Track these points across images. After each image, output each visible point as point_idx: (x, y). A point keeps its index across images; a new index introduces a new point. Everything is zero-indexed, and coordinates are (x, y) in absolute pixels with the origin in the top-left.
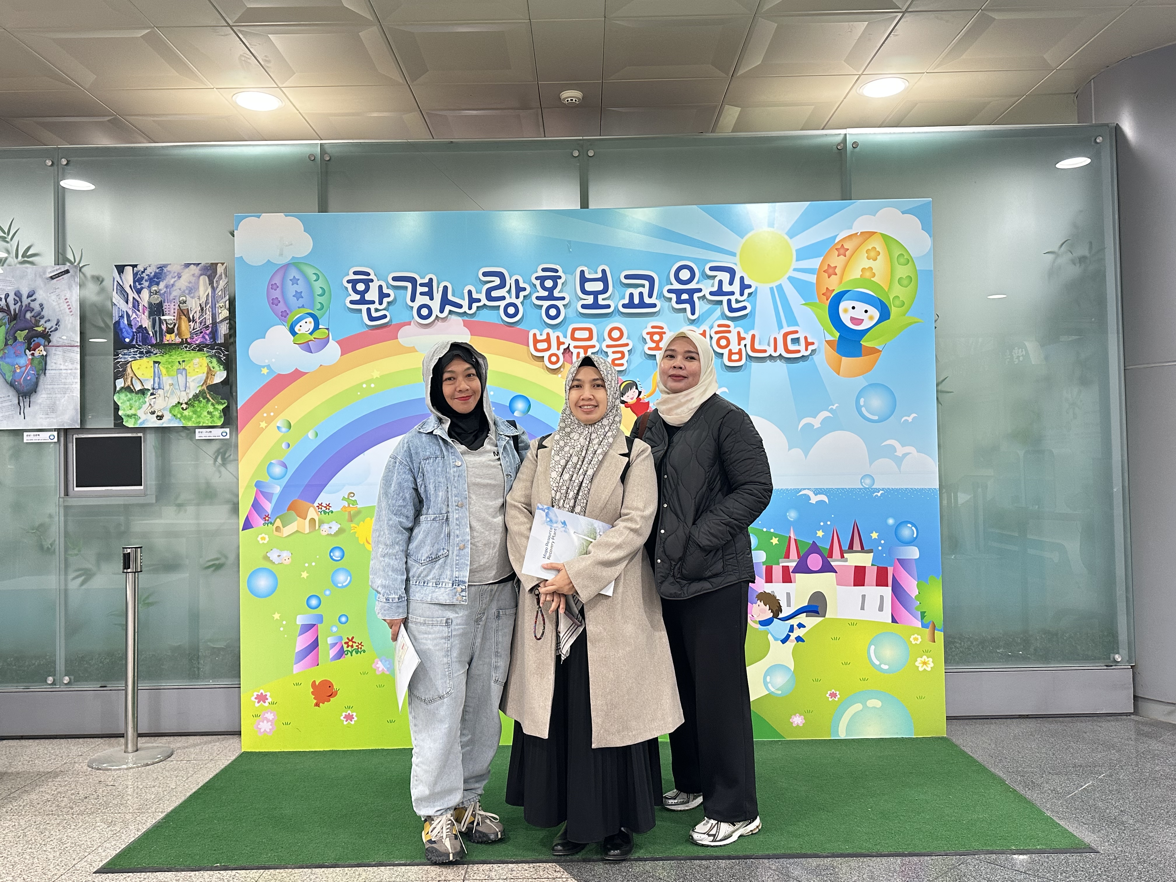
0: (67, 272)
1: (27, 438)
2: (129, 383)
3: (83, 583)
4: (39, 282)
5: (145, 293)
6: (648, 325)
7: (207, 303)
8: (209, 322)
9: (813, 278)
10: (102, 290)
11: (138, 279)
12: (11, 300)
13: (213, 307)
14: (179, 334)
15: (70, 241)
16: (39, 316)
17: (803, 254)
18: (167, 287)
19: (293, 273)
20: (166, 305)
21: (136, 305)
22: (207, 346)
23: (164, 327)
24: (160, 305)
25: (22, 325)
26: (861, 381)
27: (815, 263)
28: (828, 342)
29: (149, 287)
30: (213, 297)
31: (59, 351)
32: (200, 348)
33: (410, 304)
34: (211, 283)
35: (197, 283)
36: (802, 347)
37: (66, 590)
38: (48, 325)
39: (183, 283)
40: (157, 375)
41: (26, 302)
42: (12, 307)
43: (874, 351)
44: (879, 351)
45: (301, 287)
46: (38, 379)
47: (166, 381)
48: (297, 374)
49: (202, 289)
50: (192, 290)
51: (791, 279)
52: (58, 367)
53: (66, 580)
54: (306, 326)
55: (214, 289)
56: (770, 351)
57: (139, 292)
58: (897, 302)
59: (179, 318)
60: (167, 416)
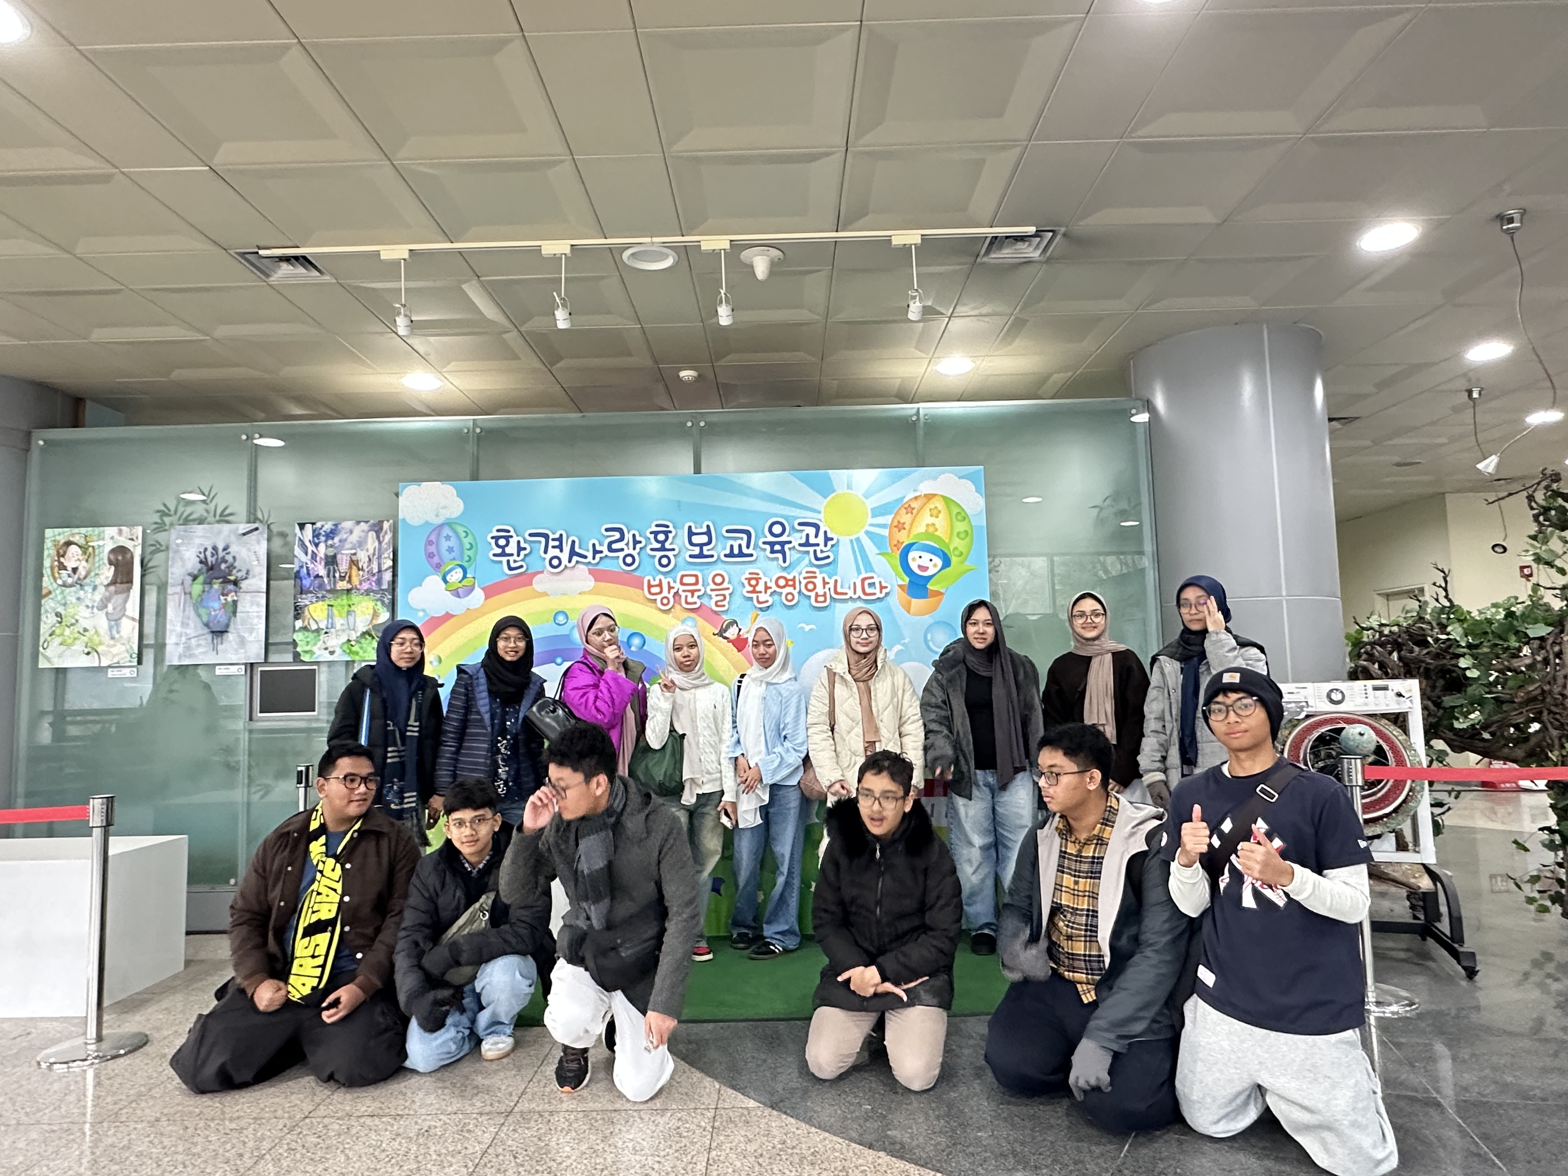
0: (257, 529)
1: (219, 671)
2: (306, 623)
3: (262, 797)
4: (233, 538)
5: (322, 547)
6: (747, 571)
7: (374, 554)
8: (375, 570)
9: (885, 532)
10: (286, 544)
11: (316, 534)
12: (208, 554)
13: (379, 558)
14: (350, 581)
15: (260, 503)
16: (231, 567)
17: (877, 512)
18: (340, 541)
19: (446, 531)
20: (339, 557)
21: (314, 556)
22: (373, 591)
23: (337, 575)
24: (334, 557)
25: (217, 574)
26: (928, 619)
27: (888, 519)
28: (900, 586)
29: (326, 541)
30: (380, 549)
31: (248, 597)
32: (368, 592)
33: (543, 555)
34: (378, 538)
35: (366, 537)
36: (877, 591)
37: (249, 804)
38: (239, 575)
39: (354, 538)
40: (330, 616)
41: (221, 554)
42: (210, 559)
43: (938, 594)
44: (942, 594)
45: (453, 543)
46: (229, 620)
47: (339, 622)
48: (448, 616)
49: (370, 540)
50: (361, 544)
51: (867, 533)
52: (247, 609)
53: (249, 793)
54: (456, 576)
55: (380, 543)
56: (851, 593)
57: (317, 545)
58: (957, 552)
59: (350, 568)
60: (338, 651)
